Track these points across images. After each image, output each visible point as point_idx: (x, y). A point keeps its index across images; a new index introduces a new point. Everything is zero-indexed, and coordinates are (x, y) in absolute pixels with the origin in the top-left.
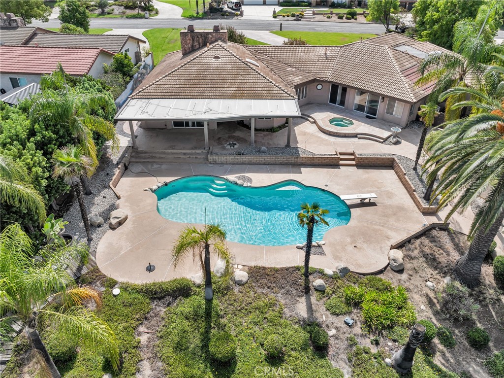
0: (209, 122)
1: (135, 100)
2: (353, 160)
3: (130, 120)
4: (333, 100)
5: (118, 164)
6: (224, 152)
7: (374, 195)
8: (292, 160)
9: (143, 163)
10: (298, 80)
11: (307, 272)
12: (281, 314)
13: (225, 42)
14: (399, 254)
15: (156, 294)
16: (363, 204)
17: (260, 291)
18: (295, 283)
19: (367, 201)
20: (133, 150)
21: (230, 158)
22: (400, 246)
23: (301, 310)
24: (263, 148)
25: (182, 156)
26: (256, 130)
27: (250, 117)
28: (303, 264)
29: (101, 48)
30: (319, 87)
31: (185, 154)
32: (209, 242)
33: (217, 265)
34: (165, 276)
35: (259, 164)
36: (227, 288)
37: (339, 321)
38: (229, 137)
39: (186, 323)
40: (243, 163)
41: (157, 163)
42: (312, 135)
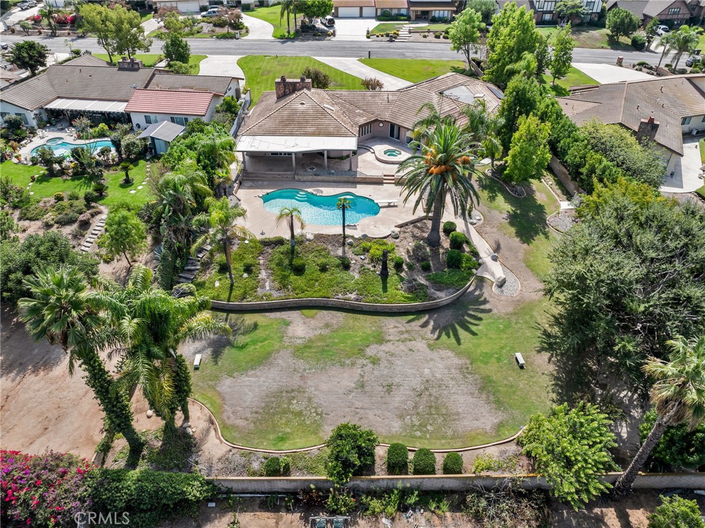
0: (296, 153)
1: (244, 137)
2: (393, 180)
3: (243, 152)
4: (392, 135)
5: (236, 180)
6: (306, 174)
7: (396, 201)
8: (351, 179)
9: (252, 180)
10: (362, 121)
11: (345, 237)
12: (329, 253)
13: (309, 89)
14: (397, 230)
15: (267, 243)
16: (389, 206)
17: (319, 244)
18: (338, 241)
19: (392, 204)
20: (244, 171)
21: (310, 178)
22: (401, 226)
23: (340, 252)
24: (333, 171)
25: (278, 176)
26: (328, 158)
27: (324, 150)
28: (342, 233)
29: (214, 93)
30: (381, 125)
31: (279, 175)
32: (293, 214)
33: (297, 231)
34: (271, 235)
35: (329, 182)
36: (302, 241)
37: (358, 258)
38: (311, 163)
39: (282, 256)
40: (318, 181)
41: (261, 180)
42: (370, 162)
